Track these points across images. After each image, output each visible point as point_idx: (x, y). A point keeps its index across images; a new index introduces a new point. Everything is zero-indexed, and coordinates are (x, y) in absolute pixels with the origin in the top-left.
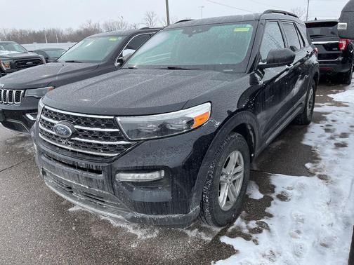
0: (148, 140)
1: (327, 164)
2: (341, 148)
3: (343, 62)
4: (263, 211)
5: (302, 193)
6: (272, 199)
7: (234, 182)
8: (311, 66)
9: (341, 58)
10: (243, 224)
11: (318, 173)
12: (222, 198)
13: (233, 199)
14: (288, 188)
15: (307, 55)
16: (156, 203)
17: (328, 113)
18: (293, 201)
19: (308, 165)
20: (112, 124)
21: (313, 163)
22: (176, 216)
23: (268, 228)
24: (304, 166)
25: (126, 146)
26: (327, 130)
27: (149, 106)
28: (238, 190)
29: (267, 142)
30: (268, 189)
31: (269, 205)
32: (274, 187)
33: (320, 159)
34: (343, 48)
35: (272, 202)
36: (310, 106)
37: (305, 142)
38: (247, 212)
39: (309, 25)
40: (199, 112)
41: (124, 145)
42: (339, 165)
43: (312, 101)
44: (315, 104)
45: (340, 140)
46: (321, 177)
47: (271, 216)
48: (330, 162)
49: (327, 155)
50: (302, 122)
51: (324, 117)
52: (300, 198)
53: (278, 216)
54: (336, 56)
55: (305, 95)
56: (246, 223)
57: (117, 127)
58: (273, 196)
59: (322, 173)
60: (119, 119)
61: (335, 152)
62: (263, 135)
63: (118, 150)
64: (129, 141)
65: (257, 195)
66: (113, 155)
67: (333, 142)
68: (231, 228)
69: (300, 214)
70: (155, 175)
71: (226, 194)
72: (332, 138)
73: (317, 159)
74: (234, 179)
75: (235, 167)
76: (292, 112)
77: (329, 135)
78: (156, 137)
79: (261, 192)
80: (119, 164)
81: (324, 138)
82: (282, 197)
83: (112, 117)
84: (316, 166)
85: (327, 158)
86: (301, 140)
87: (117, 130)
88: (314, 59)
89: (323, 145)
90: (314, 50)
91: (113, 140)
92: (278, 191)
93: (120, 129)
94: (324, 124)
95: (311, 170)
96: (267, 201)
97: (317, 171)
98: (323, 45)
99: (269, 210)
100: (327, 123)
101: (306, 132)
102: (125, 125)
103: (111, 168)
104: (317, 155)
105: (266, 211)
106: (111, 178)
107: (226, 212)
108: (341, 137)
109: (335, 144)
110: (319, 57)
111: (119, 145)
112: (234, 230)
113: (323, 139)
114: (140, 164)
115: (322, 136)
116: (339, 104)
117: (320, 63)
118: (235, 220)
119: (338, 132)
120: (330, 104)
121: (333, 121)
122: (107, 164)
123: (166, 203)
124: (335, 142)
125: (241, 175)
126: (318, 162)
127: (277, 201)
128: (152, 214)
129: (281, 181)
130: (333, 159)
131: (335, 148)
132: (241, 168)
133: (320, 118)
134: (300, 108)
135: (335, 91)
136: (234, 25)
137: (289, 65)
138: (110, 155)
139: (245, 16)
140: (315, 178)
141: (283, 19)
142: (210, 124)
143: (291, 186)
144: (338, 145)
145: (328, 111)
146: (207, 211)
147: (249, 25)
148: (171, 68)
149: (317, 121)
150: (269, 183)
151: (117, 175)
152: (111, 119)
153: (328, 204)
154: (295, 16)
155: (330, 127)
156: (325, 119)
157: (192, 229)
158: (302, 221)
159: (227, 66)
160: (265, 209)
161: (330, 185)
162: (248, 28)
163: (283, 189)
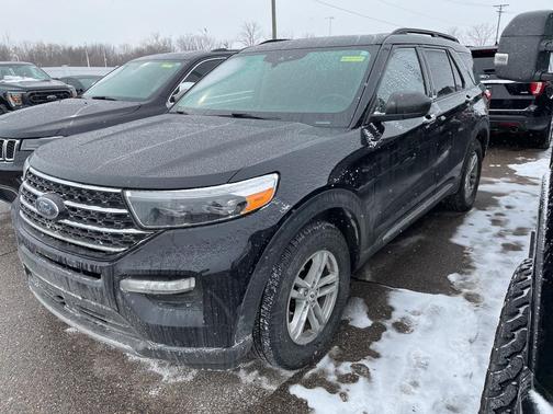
0: (171, 229)
1: (484, 277)
2: (511, 252)
3: (536, 114)
4: (367, 348)
5: (434, 321)
6: (385, 329)
8: (474, 120)
9: (532, 108)
10: (331, 368)
11: (465, 291)
12: (295, 326)
13: (317, 326)
14: (414, 313)
15: (467, 102)
16: (181, 329)
17: (503, 195)
18: (417, 333)
19: (453, 277)
20: (118, 201)
21: (461, 273)
22: (211, 350)
23: (368, 376)
24: (446, 278)
25: (138, 237)
26: (495, 222)
27: (178, 175)
28: (327, 312)
29: (387, 236)
30: (381, 311)
31: (378, 338)
32: (392, 309)
33: (474, 268)
34: (537, 91)
35: (384, 334)
36: (471, 183)
37: (457, 240)
38: (340, 347)
39: (477, 54)
41: (134, 235)
42: (501, 280)
43: (475, 174)
44: (482, 178)
45: (511, 239)
46: (469, 298)
47: (377, 356)
48: (488, 273)
49: (485, 262)
50: (454, 208)
51: (496, 201)
52: (430, 329)
53: (388, 357)
54: (525, 103)
55: (460, 165)
56: (336, 366)
57: (126, 206)
58: (388, 324)
59: (473, 291)
60: (128, 194)
61: (501, 257)
62: (375, 227)
63: (125, 243)
64: (142, 229)
65: (362, 321)
66: (117, 250)
67: (501, 241)
68: (310, 372)
69: (422, 354)
70: (186, 284)
71: (304, 319)
72: (500, 235)
73: (469, 267)
74: (319, 295)
75: (322, 277)
76: (434, 192)
77: (496, 229)
78: (185, 224)
79: (370, 316)
80: (125, 266)
81: (487, 234)
82: (401, 327)
83: (119, 191)
84: (464, 279)
85: (485, 266)
86: (451, 236)
87: (125, 211)
88: (481, 108)
89: (484, 245)
90: (483, 94)
91: (118, 227)
92: (396, 316)
93: (129, 210)
94: (492, 211)
95: (456, 286)
96: (376, 332)
97: (464, 287)
98: (505, 85)
99: (376, 346)
100: (498, 210)
101: (461, 223)
102: (141, 204)
103: (112, 271)
104: (471, 261)
105: (371, 347)
106: (113, 287)
107: (303, 346)
108: (515, 234)
109: (503, 245)
110: (493, 103)
111: (127, 234)
112: (314, 375)
113: (486, 237)
114: (156, 266)
115: (486, 231)
116: (523, 180)
117: (490, 113)
118: (319, 359)
119: (513, 226)
120: (509, 180)
121: (508, 207)
122: (107, 264)
123: (196, 329)
124: (505, 242)
125: (334, 289)
126: (469, 273)
127: (391, 332)
128: (175, 345)
129: (404, 301)
130: (494, 269)
131: (502, 252)
132: (333, 277)
133: (488, 201)
134: (451, 185)
135: (520, 158)
136: (341, 53)
137: (429, 117)
138: (113, 250)
139: (363, 37)
140: (460, 298)
141: (425, 44)
142: (273, 208)
143: (417, 309)
144: (507, 247)
145: (504, 191)
146: (267, 343)
147: (365, 53)
148: (236, 116)
149: (482, 207)
150: (386, 302)
151: (123, 282)
152: (116, 194)
153: (471, 342)
154: (454, 40)
155: (502, 218)
156: (496, 204)
157: (249, 370)
158: (425, 367)
159: (321, 116)
160: (370, 344)
161: (482, 311)
162: (362, 57)
163: (405, 314)
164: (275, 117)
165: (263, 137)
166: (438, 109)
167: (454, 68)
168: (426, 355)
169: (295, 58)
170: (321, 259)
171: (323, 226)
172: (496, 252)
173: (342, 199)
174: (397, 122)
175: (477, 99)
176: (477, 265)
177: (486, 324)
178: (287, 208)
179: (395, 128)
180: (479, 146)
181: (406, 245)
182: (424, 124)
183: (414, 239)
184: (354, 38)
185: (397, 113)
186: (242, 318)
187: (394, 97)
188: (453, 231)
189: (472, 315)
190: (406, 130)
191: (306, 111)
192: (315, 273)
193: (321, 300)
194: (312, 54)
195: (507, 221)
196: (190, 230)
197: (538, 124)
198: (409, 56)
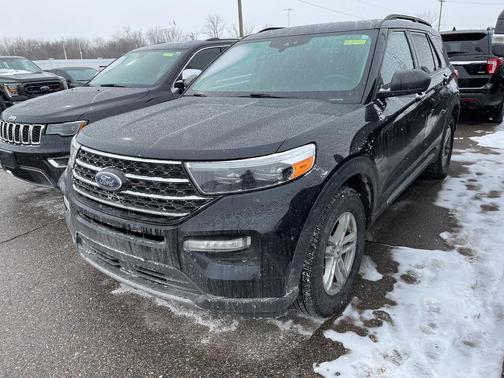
0: (229, 194)
1: (471, 234)
2: (489, 212)
3: (493, 91)
4: (383, 297)
5: (437, 273)
7: (344, 256)
8: (449, 96)
9: (489, 86)
10: (356, 315)
11: (458, 246)
12: (327, 278)
13: (341, 280)
14: (417, 267)
15: (445, 80)
16: (240, 282)
18: (424, 284)
19: (444, 235)
20: (179, 171)
21: (451, 231)
22: (266, 300)
23: (389, 320)
24: (439, 236)
25: (199, 203)
26: (470, 187)
28: (348, 267)
29: (389, 200)
30: (388, 267)
31: (391, 289)
32: (398, 264)
33: (461, 227)
34: (493, 71)
35: (395, 285)
36: (446, 153)
37: (440, 203)
38: (359, 297)
40: (299, 157)
41: (195, 201)
43: (449, 146)
44: (454, 150)
45: (487, 201)
46: (462, 252)
47: (393, 304)
48: (474, 231)
49: (469, 222)
50: (435, 175)
53: (403, 304)
54: (483, 82)
55: (440, 137)
57: (187, 176)
58: (397, 276)
59: (465, 246)
60: (188, 165)
61: (482, 217)
62: (383, 192)
63: (187, 208)
64: (202, 195)
65: (373, 275)
66: (180, 215)
67: (479, 203)
68: (339, 319)
70: (238, 244)
71: (333, 273)
72: (477, 198)
73: (457, 226)
74: (343, 252)
75: (345, 235)
77: (472, 193)
79: (379, 270)
80: (187, 228)
81: (466, 197)
82: (409, 279)
83: (180, 163)
84: (455, 236)
85: (471, 225)
86: (434, 201)
87: (187, 181)
88: (453, 86)
89: (465, 207)
90: (453, 74)
91: (181, 195)
92: (403, 270)
93: (190, 179)
94: (465, 178)
95: (449, 243)
96: (388, 284)
97: (455, 243)
98: (465, 66)
99: (391, 295)
100: (470, 177)
101: (440, 188)
102: (198, 173)
103: (177, 233)
104: (456, 221)
105: (387, 296)
106: (177, 248)
107: (333, 296)
108: (489, 197)
109: (482, 206)
110: (461, 83)
111: (189, 201)
112: (342, 321)
113: (465, 200)
114: (218, 228)
115: (464, 195)
116: (485, 151)
118: (344, 308)
119: (486, 190)
121: (478, 174)
122: (171, 228)
123: (253, 282)
124: (483, 204)
125: (354, 246)
126: (458, 231)
127: (401, 283)
128: (233, 297)
129: (406, 257)
130: (478, 227)
131: (482, 212)
132: (353, 236)
133: (460, 170)
134: (433, 155)
135: (479, 132)
136: (344, 36)
138: (176, 215)
140: (455, 252)
141: (411, 28)
142: (315, 173)
143: (420, 264)
144: (486, 208)
145: (471, 160)
146: (308, 294)
147: (365, 37)
148: (255, 96)
149: (455, 174)
150: (390, 258)
151: (186, 243)
152: (177, 165)
153: (473, 288)
154: (428, 25)
155: (474, 183)
156: (466, 171)
157: (284, 320)
158: (438, 311)
159: (334, 94)
160: (385, 294)
162: (364, 40)
163: (409, 268)
167: (433, 50)
170: (345, 219)
172: (478, 213)
174: (397, 98)
175: (451, 78)
176: (464, 224)
178: (326, 173)
184: (353, 24)
185: (401, 89)
187: (399, 75)
188: (435, 196)
191: (320, 90)
192: (340, 232)
194: (315, 39)
195: (480, 186)
197: (492, 101)
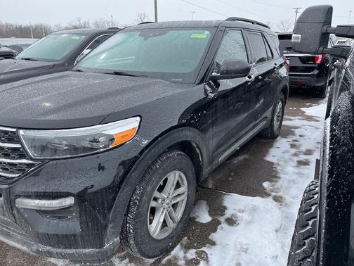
0: (55, 159)
1: (285, 184)
2: (302, 167)
3: (318, 76)
4: (207, 238)
5: (253, 216)
6: (219, 223)
8: (281, 79)
9: (316, 72)
10: (181, 254)
11: (274, 194)
12: (155, 227)
13: (171, 225)
14: (240, 211)
15: (275, 68)
16: (63, 235)
17: (296, 128)
18: (241, 226)
19: (266, 185)
20: (12, 138)
21: (271, 181)
22: (87, 251)
23: (207, 260)
24: (261, 184)
25: (29, 166)
26: (293, 146)
27: (62, 118)
28: (178, 214)
29: (222, 158)
30: (217, 210)
31: (215, 230)
32: (225, 208)
33: (279, 178)
34: (319, 62)
35: (219, 227)
36: (278, 120)
37: (269, 158)
38: (189, 238)
39: (281, 37)
41: (25, 164)
42: (295, 186)
43: (280, 115)
44: (285, 117)
45: (303, 157)
46: (277, 199)
47: (213, 244)
48: (288, 181)
49: (286, 174)
51: (293, 131)
52: (249, 223)
53: (221, 244)
54: (312, 69)
55: (271, 108)
56: (185, 253)
57: (19, 142)
58: (222, 219)
59: (278, 194)
60: (21, 132)
61: (296, 170)
62: (213, 152)
63: (19, 170)
64: (32, 159)
65: (204, 217)
66: (13, 176)
67: (296, 159)
68: (166, 259)
69: (245, 241)
71: (162, 220)
72: (296, 155)
73: (277, 177)
74: (173, 203)
75: (175, 190)
76: (254, 127)
77: (293, 151)
78: (68, 156)
79: (210, 214)
80: (19, 188)
81: (289, 154)
82: (231, 222)
83: (14, 130)
84: (273, 186)
85: (287, 176)
86: (265, 156)
87: (19, 146)
88: (283, 72)
89: (286, 162)
90: (285, 63)
91: (14, 158)
92: (228, 214)
93: (22, 145)
94: (290, 139)
95: (268, 191)
96: (213, 226)
97: (272, 191)
98: (299, 57)
99: (214, 236)
100: (294, 138)
101: (271, 146)
103: (9, 192)
104: (277, 173)
105: (210, 237)
106: (10, 204)
107: (161, 240)
108: (305, 154)
109: (298, 162)
110: (291, 69)
111: (20, 164)
112: (169, 261)
113: (287, 156)
114: (42, 189)
115: (287, 152)
116: (310, 118)
117: (290, 75)
118: (173, 248)
119: (303, 149)
120: (301, 118)
121: (301, 136)
122: (6, 186)
124: (299, 159)
125: (184, 197)
126: (277, 181)
127: (224, 225)
128: (59, 247)
129: (234, 202)
130: (292, 179)
131: (297, 167)
132: (184, 189)
133: (289, 132)
134: (264, 122)
135: (308, 104)
136: (191, 31)
137: (250, 77)
139: (206, 22)
140: (270, 199)
141: (248, 28)
142: (135, 142)
143: (243, 208)
144: (301, 163)
145: (298, 125)
146: (132, 242)
147: (207, 32)
148: (117, 73)
149: (285, 136)
150: (221, 203)
151: (18, 200)
152: (12, 132)
153: (277, 231)
154: (267, 27)
155: (297, 143)
156: (293, 133)
157: (122, 258)
158: (246, 251)
159: (176, 75)
160: (209, 235)
161: (284, 208)
162: (205, 35)
163: (233, 212)
164: (144, 75)
165: (132, 89)
166: (256, 72)
167: (267, 45)
168: (247, 242)
169: (160, 35)
170: (173, 177)
171: (175, 154)
172: (294, 167)
173: (189, 134)
174: (228, 80)
175: (281, 66)
176: (281, 175)
177: (287, 217)
178: (146, 142)
179: (227, 84)
180: (283, 97)
181: (236, 162)
182: (247, 82)
183: (241, 158)
184: (201, 22)
185: (228, 74)
186: (110, 226)
187: (226, 63)
188: (267, 152)
189: (278, 212)
190: (235, 86)
191: (166, 71)
192: (170, 187)
193: (175, 206)
194: (171, 32)
195: (300, 146)
196: (69, 160)
197: (318, 82)
198: (237, 35)
